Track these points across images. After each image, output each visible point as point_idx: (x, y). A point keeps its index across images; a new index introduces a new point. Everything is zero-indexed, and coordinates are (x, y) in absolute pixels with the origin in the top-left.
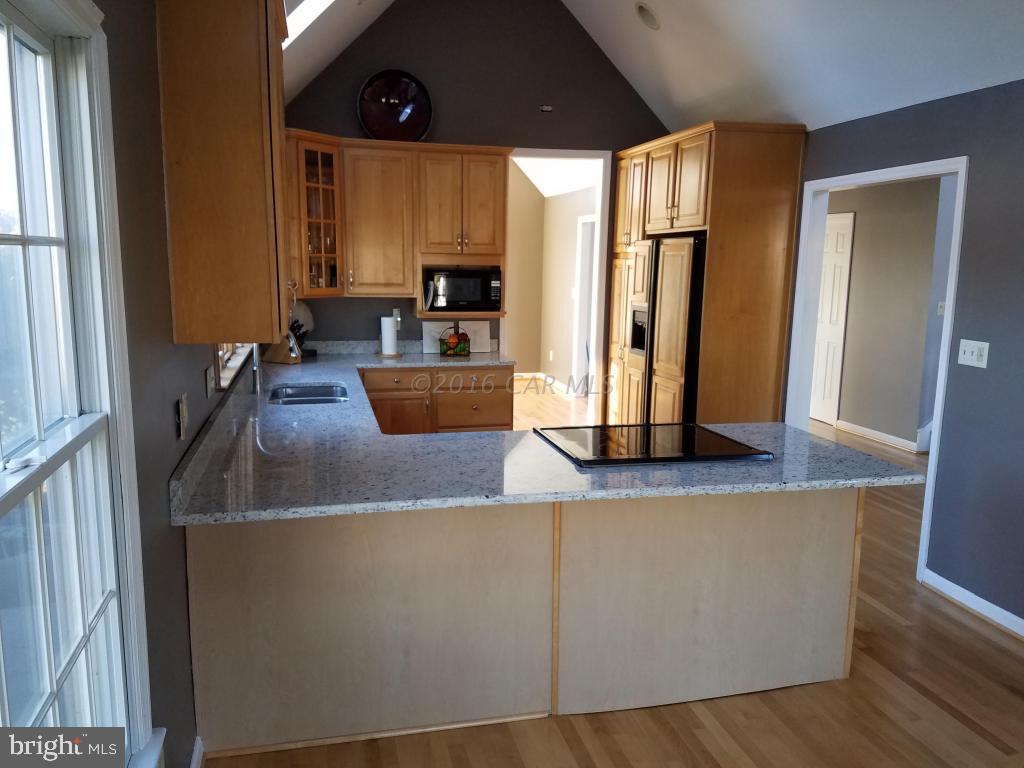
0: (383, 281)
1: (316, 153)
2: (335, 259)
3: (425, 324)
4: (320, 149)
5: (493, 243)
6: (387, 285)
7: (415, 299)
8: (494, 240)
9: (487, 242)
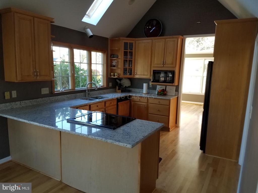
0: (143, 74)
1: (128, 43)
2: (132, 68)
3: (158, 86)
4: (129, 42)
5: (172, 64)
6: (144, 75)
7: (151, 79)
8: (173, 63)
9: (170, 63)
